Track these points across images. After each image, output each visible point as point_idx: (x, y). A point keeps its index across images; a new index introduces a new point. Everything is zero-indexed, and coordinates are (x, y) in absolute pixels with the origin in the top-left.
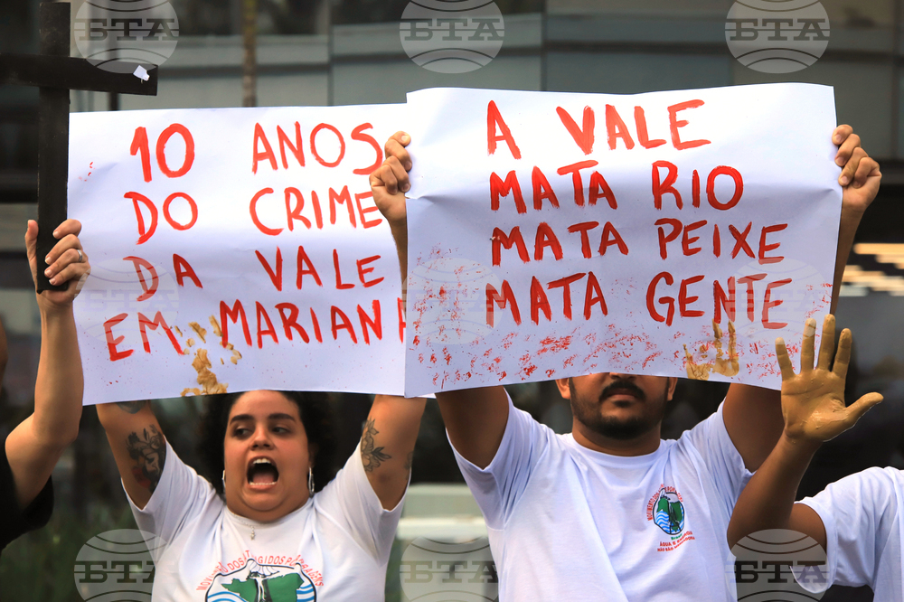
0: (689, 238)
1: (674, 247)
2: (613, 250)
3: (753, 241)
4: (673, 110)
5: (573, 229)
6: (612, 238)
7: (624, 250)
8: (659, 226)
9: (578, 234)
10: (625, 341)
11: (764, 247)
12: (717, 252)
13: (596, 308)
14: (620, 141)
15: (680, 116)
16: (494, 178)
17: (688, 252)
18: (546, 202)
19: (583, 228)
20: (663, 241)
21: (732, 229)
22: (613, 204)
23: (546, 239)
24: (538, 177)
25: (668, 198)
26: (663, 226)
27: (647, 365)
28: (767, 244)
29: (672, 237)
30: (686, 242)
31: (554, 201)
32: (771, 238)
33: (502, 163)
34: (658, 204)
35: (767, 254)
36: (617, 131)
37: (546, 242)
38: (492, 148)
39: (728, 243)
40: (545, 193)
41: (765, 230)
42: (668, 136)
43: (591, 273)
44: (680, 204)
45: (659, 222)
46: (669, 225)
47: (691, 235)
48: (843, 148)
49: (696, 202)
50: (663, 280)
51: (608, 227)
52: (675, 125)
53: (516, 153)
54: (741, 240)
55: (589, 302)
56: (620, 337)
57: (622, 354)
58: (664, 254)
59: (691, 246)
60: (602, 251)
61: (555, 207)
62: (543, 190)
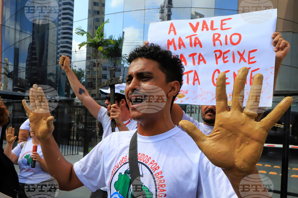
0: (225, 57)
1: (220, 60)
2: (202, 62)
3: (246, 57)
4: (222, 21)
5: (190, 56)
6: (201, 59)
7: (205, 62)
8: (215, 53)
9: (192, 57)
10: (205, 94)
11: (249, 59)
12: (234, 61)
13: (196, 82)
14: (205, 29)
15: (224, 22)
16: (168, 41)
17: (225, 62)
18: (182, 46)
19: (192, 55)
20: (217, 58)
21: (239, 52)
22: (201, 46)
23: (183, 59)
24: (180, 39)
25: (217, 42)
26: (216, 53)
27: (212, 102)
28: (251, 57)
29: (220, 57)
30: (224, 58)
31: (184, 46)
32: (252, 55)
33: (172, 36)
34: (214, 45)
35: (251, 61)
36: (205, 26)
37: (183, 60)
38: (169, 33)
39: (238, 57)
40: (182, 43)
41: (250, 52)
42: (219, 27)
43: (195, 70)
44: (221, 44)
45: (215, 51)
46: (218, 52)
47: (225, 56)
48: (275, 39)
49: (226, 44)
50: (217, 72)
51: (200, 55)
52: (222, 24)
53: (175, 33)
54: (241, 55)
55: (195, 80)
56: (204, 92)
57: (204, 98)
58: (217, 63)
59: (226, 60)
60: (199, 63)
61: (185, 48)
62: (181, 43)
